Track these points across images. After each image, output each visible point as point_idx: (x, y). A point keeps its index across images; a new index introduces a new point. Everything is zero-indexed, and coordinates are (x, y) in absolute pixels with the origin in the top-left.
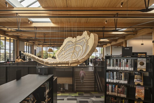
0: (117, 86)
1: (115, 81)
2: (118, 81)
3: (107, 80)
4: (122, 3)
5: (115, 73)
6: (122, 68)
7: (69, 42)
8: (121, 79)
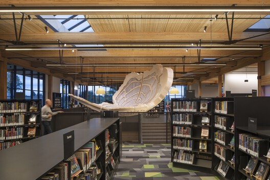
0: (182, 128)
1: (181, 123)
2: (183, 123)
3: (174, 122)
4: (206, 27)
5: (181, 115)
6: (187, 110)
7: (132, 79)
8: (186, 121)
